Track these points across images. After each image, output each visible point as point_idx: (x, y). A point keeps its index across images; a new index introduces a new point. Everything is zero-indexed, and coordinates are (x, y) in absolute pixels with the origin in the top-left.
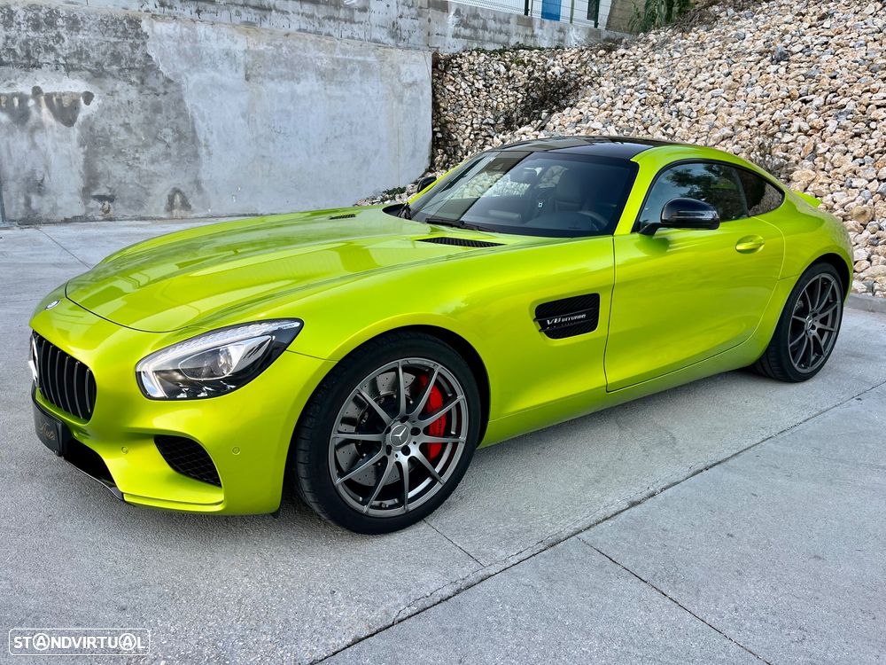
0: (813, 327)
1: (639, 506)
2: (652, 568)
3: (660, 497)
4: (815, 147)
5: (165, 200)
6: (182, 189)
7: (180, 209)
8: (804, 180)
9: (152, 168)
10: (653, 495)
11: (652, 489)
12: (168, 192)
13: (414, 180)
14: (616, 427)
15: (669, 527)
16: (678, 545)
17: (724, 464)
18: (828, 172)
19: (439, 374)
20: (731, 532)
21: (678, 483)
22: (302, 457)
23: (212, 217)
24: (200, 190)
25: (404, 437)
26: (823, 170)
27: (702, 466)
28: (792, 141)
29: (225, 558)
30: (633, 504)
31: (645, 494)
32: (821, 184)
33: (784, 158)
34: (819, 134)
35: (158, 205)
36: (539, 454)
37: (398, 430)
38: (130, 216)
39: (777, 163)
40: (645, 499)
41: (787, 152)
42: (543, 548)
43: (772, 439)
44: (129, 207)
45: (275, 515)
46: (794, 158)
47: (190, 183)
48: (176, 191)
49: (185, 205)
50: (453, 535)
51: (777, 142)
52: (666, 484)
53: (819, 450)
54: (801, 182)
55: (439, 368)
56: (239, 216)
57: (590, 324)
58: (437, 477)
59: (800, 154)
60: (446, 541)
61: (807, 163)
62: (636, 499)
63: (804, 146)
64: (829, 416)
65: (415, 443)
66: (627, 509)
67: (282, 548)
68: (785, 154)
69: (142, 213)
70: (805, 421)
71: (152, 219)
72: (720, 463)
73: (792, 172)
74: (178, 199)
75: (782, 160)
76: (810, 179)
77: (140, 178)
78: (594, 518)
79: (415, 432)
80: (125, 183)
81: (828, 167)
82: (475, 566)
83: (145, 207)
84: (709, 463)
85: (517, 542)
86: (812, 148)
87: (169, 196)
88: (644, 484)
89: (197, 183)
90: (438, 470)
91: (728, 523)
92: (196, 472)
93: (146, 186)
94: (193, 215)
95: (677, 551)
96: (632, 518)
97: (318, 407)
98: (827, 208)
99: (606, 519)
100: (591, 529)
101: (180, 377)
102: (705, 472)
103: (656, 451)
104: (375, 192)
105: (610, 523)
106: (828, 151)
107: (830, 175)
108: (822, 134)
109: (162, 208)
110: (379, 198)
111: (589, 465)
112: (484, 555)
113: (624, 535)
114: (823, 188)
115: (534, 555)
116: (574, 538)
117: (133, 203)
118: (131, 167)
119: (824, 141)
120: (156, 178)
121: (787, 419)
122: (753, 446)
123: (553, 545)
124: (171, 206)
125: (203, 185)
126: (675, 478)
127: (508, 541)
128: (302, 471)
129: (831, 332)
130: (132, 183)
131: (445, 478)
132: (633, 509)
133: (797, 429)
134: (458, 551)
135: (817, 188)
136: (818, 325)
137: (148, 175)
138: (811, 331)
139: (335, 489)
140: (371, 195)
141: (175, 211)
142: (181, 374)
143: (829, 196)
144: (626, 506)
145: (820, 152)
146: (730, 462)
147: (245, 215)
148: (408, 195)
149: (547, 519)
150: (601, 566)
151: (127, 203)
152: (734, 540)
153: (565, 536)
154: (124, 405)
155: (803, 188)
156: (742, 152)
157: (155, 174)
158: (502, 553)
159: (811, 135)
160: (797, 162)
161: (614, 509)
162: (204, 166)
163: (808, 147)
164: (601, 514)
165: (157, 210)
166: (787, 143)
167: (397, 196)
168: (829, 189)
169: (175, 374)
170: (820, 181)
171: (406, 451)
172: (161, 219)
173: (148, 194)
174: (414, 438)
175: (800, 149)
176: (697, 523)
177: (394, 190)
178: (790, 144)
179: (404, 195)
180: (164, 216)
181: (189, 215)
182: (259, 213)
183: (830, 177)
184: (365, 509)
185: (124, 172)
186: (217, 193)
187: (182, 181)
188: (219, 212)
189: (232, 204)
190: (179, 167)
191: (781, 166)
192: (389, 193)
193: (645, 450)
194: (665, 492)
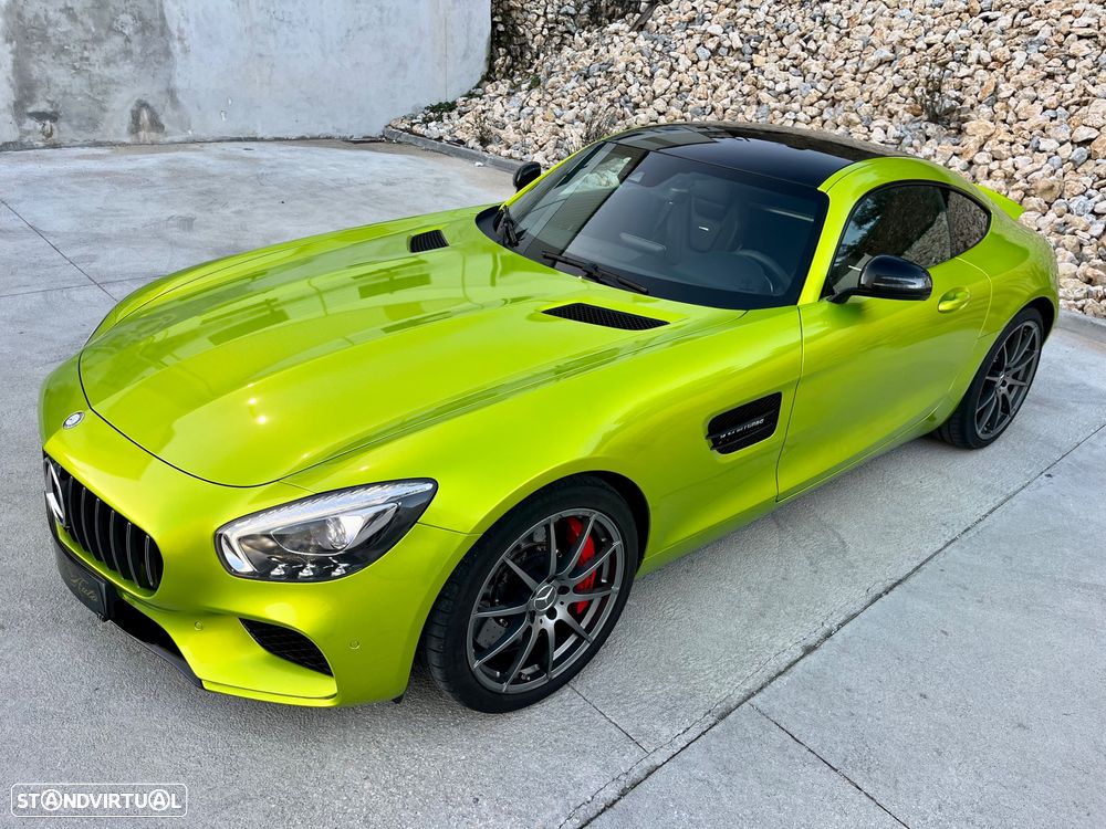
0: (1004, 383)
1: (815, 652)
2: (840, 749)
3: (838, 637)
4: (996, 87)
5: (127, 118)
6: (151, 102)
7: (149, 131)
8: (981, 134)
9: (107, 72)
10: (829, 635)
11: (827, 626)
12: (131, 106)
13: (466, 92)
14: (774, 525)
15: (853, 685)
16: (866, 712)
17: (905, 584)
18: (1011, 125)
19: (596, 521)
20: (924, 691)
21: (855, 615)
22: (434, 644)
23: (194, 142)
24: (175, 103)
25: (550, 599)
26: (1004, 121)
27: (879, 588)
28: (967, 76)
29: (335, 751)
30: (809, 650)
31: (819, 635)
32: (1001, 142)
33: (957, 99)
34: (1002, 70)
35: (117, 123)
36: (688, 571)
37: (543, 592)
38: (81, 141)
39: (948, 106)
40: (821, 642)
41: (960, 90)
42: (712, 722)
43: (956, 543)
44: (79, 128)
45: (398, 700)
46: (970, 100)
47: (160, 93)
48: (142, 105)
49: (156, 125)
50: (605, 705)
51: (949, 76)
52: (843, 618)
53: (1011, 558)
54: (977, 138)
55: (595, 516)
56: (232, 140)
57: (767, 430)
58: (584, 634)
59: (976, 95)
60: (597, 716)
61: (985, 110)
62: (811, 641)
63: (982, 84)
64: (1018, 503)
65: (562, 603)
66: (801, 657)
67: (402, 732)
68: (958, 94)
69: (97, 137)
70: (991, 512)
71: (111, 145)
72: (900, 582)
73: (965, 120)
74: (145, 116)
75: (954, 102)
76: (988, 134)
77: (91, 86)
78: (766, 673)
79: (563, 590)
80: (71, 94)
81: (1011, 118)
82: (638, 753)
83: (101, 128)
84: (889, 583)
85: (681, 713)
86: (992, 89)
87: (132, 111)
88: (817, 618)
89: (171, 93)
90: (584, 625)
91: (920, 678)
92: (295, 654)
93: (100, 98)
94: (168, 139)
95: (866, 721)
96: (808, 672)
97: (456, 588)
98: (1006, 176)
99: (780, 674)
100: (765, 690)
101: (271, 544)
102: (885, 597)
103: (825, 564)
104: (414, 108)
105: (785, 679)
106: (1013, 95)
107: (1013, 129)
108: (1006, 70)
109: (125, 129)
110: (420, 117)
111: (749, 589)
112: (646, 735)
113: (804, 698)
114: (1003, 149)
115: (704, 733)
116: (746, 705)
117: (84, 123)
118: (78, 71)
119: (1008, 80)
120: (114, 87)
121: (972, 509)
122: (935, 554)
123: (723, 717)
124: (136, 126)
125: (179, 97)
126: (852, 608)
127: (670, 712)
128: (434, 659)
129: (1021, 387)
130: (81, 93)
131: (594, 635)
132: (808, 657)
133: (981, 525)
134: (613, 730)
135: (995, 148)
136: (1010, 381)
137: (102, 82)
138: (1002, 388)
139: (473, 674)
140: (408, 112)
141: (142, 133)
142: (273, 540)
143: (1011, 160)
144: (800, 653)
145: (1002, 95)
146: (912, 581)
147: (239, 140)
148: (461, 114)
149: (712, 676)
150: (782, 749)
151: (75, 123)
152: (929, 704)
153: (736, 700)
154: (200, 583)
155: (978, 145)
156: (903, 85)
157: (111, 81)
158: (665, 731)
159: (992, 70)
160: (972, 107)
161: (786, 659)
162: (179, 69)
163: (988, 87)
164: (773, 665)
165: (117, 133)
166: (962, 78)
167: (445, 114)
168: (1010, 150)
169: (265, 540)
170: (1000, 138)
171: (552, 613)
172: (123, 144)
173: (104, 110)
174: (562, 597)
175: (977, 88)
176: (884, 677)
177: (440, 105)
178: (966, 81)
179: (454, 114)
180: (128, 140)
181: (162, 139)
182: (260, 136)
183: (1011, 133)
184: (505, 687)
185: (70, 78)
186: (199, 108)
187: (149, 90)
188: (204, 135)
189: (220, 125)
190: (145, 70)
191: (952, 110)
192: (433, 109)
193: (811, 564)
194: (843, 630)
